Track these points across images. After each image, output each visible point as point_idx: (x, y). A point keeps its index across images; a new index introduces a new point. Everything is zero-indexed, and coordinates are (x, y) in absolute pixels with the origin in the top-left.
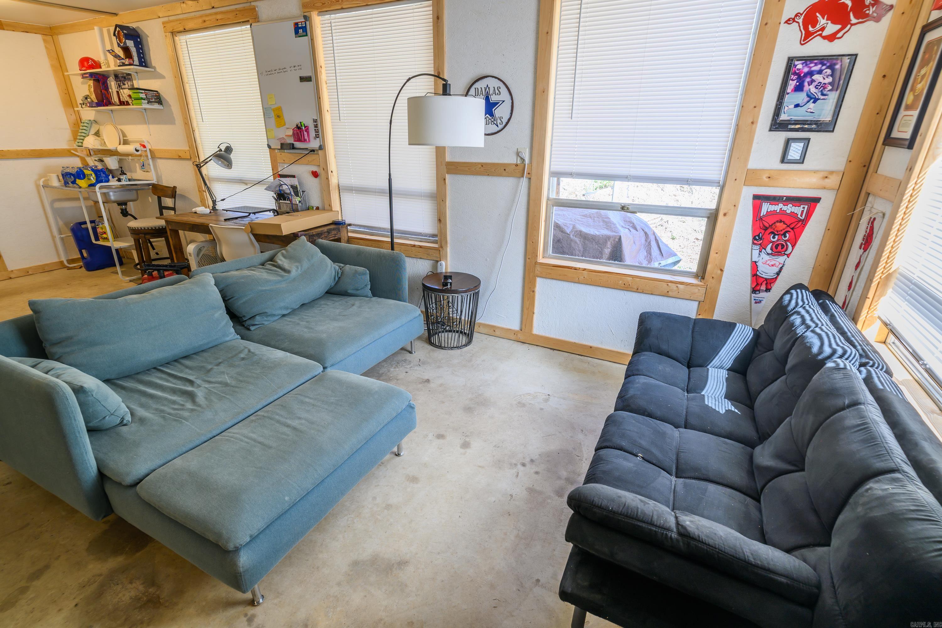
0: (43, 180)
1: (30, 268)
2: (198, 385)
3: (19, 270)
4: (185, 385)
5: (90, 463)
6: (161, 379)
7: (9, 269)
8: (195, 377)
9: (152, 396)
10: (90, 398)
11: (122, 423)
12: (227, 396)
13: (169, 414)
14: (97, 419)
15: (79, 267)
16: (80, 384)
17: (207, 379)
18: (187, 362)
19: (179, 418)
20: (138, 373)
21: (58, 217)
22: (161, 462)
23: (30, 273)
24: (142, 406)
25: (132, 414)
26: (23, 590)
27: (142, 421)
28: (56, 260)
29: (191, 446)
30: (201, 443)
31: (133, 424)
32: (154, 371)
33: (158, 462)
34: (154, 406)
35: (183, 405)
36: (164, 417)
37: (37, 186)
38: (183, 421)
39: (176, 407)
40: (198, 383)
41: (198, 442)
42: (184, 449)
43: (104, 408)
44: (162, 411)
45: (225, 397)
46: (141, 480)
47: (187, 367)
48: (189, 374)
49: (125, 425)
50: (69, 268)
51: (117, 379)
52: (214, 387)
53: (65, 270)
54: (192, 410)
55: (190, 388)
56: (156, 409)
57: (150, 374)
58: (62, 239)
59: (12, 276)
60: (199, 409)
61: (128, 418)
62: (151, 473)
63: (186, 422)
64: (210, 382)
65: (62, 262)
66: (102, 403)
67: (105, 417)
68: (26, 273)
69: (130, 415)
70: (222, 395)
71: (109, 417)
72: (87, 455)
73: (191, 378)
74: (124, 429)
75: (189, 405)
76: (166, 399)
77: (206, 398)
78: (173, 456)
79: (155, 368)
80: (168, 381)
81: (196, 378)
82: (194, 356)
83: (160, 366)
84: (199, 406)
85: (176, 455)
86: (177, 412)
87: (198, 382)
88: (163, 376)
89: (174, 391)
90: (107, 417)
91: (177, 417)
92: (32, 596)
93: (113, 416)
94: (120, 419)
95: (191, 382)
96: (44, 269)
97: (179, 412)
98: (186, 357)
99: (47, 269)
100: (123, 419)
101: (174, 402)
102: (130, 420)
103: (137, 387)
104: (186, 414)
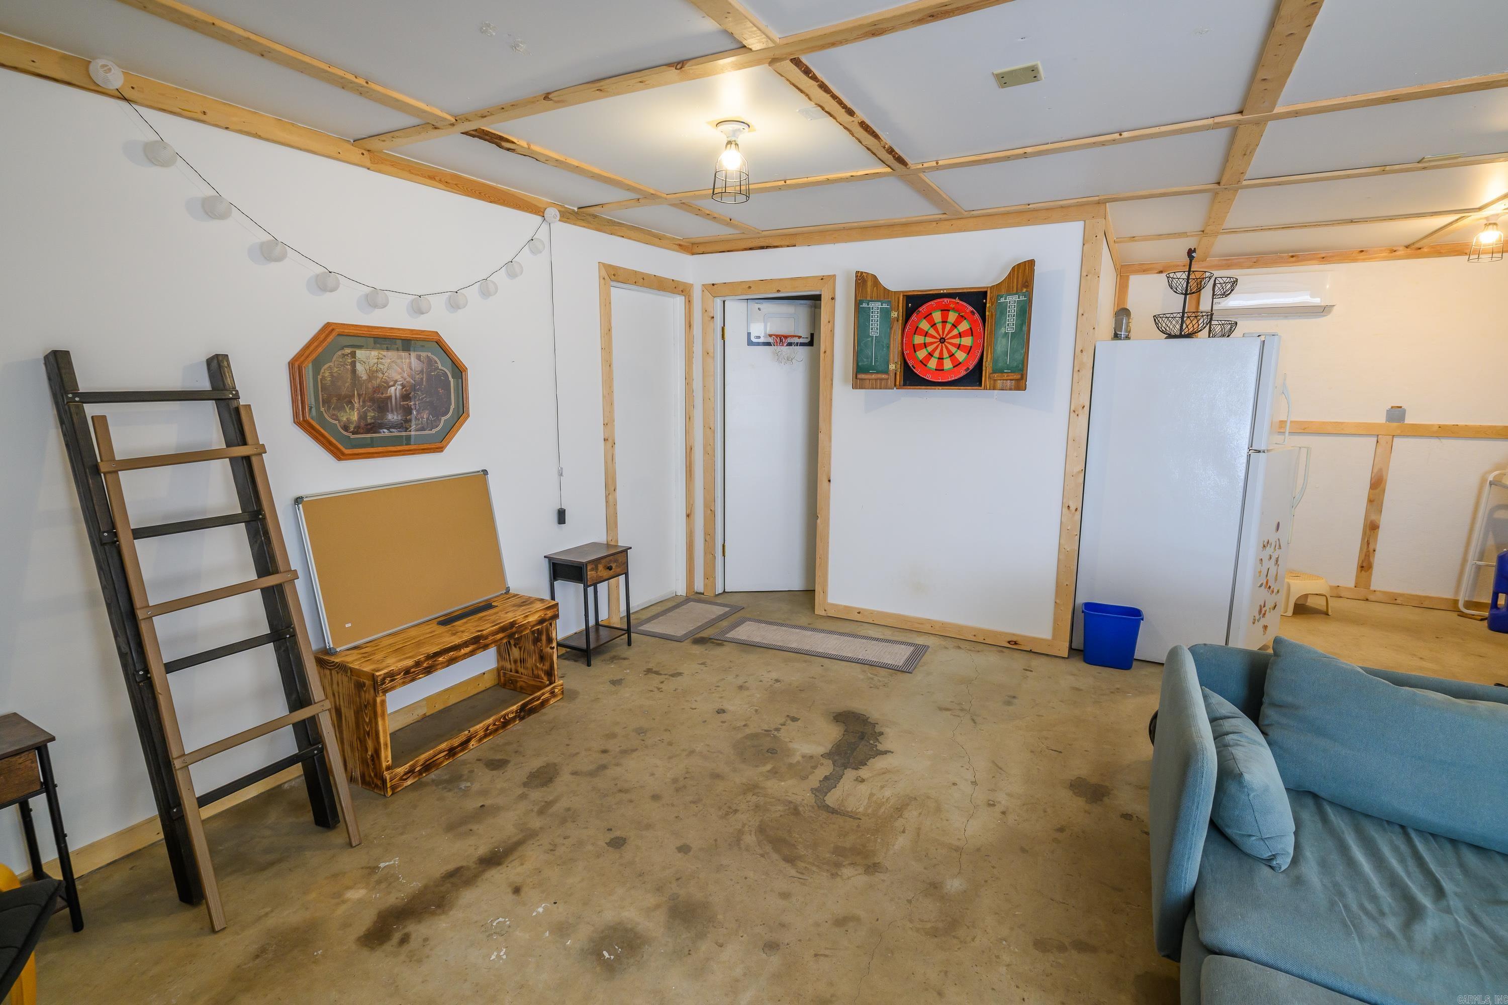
0: (1497, 472)
1: (1401, 595)
2: (1448, 906)
3: (1385, 593)
4: (1423, 889)
5: (1186, 874)
6: (1395, 849)
7: (1372, 588)
8: (1458, 890)
9: (1351, 862)
10: (1243, 797)
11: (1269, 862)
12: (1483, 972)
13: (1346, 907)
14: (1240, 831)
15: (1480, 618)
16: (1243, 769)
17: (1477, 911)
18: (1471, 859)
19: (1354, 926)
20: (1367, 816)
21: (1491, 533)
22: (1264, 958)
23: (1398, 602)
24: (1323, 864)
25: (1295, 861)
26: (1062, 948)
27: (1298, 882)
28: (1449, 595)
29: (1330, 981)
30: (1351, 993)
31: (1281, 876)
32: (1398, 829)
33: (1261, 953)
34: (1339, 878)
35: (1382, 914)
36: (1333, 904)
37: (1483, 481)
38: (1355, 935)
39: (1369, 906)
40: (1451, 903)
41: (1346, 987)
42: (1314, 975)
43: (1254, 823)
44: (1341, 894)
45: (1476, 967)
46: (1220, 953)
47: (1462, 865)
48: (1452, 879)
49: (1272, 868)
50: (1462, 615)
51: (1331, 803)
52: (1474, 935)
53: (1455, 615)
54: (1389, 934)
55: (1425, 900)
56: (1336, 885)
57: (1384, 830)
58: (1479, 568)
59: (1371, 597)
60: (1403, 942)
61: (1284, 862)
62: (1240, 957)
63: (1357, 942)
64: (1476, 920)
65: (1456, 602)
66: (1256, 814)
67: (1250, 836)
68: (1393, 600)
69: (1289, 860)
70: (1476, 959)
71: (1256, 840)
72: (1188, 862)
73: (1447, 885)
74: (1266, 871)
75: (1392, 923)
76: (1367, 883)
77: (1436, 938)
78: (1288, 967)
79: (1403, 827)
80: (1402, 861)
81: (1456, 894)
82: (1499, 859)
83: (1417, 831)
84: (1409, 939)
85: (1294, 970)
86: (1361, 914)
87: (1454, 902)
88: (1403, 847)
89: (1394, 883)
90: (1254, 838)
91: (1351, 922)
92: (1061, 961)
93: (1262, 843)
94: (1270, 854)
95: (1439, 893)
96: (1423, 604)
97: (1364, 917)
98: (1479, 849)
99: (1426, 604)
100: (1273, 857)
101: (1374, 898)
102: (1283, 868)
103: (1343, 832)
104: (1371, 929)
